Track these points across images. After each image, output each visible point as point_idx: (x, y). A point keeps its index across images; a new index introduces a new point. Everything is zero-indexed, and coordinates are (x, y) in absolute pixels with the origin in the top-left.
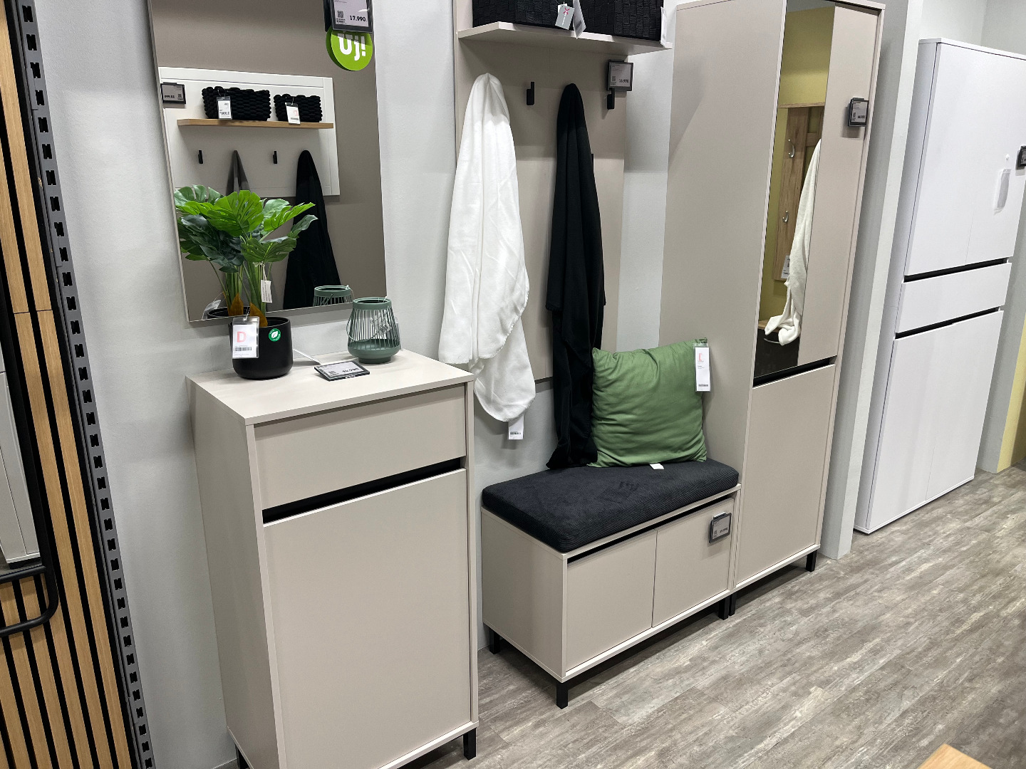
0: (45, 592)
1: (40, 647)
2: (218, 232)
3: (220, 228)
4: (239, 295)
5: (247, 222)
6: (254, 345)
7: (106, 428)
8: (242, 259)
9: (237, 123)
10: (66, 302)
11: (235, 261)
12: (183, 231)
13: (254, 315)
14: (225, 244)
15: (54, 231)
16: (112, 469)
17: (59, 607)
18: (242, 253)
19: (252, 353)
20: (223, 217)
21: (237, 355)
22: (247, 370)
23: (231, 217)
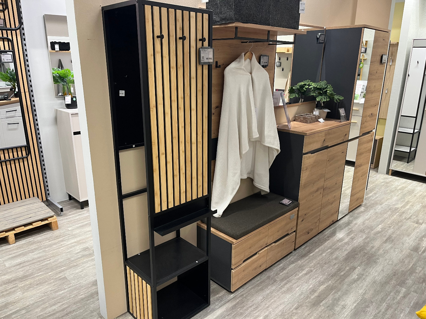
0: (27, 151)
1: (26, 163)
2: (61, 77)
3: (62, 76)
4: (66, 92)
5: (68, 75)
6: (70, 101)
7: (38, 117)
8: (67, 83)
9: (61, 52)
10: (31, 91)
11: (65, 83)
12: (54, 77)
13: (69, 95)
14: (63, 80)
15: (29, 76)
16: (40, 126)
17: (30, 155)
18: (67, 82)
19: (70, 103)
20: (62, 74)
21: (66, 103)
22: (68, 106)
23: (64, 74)
